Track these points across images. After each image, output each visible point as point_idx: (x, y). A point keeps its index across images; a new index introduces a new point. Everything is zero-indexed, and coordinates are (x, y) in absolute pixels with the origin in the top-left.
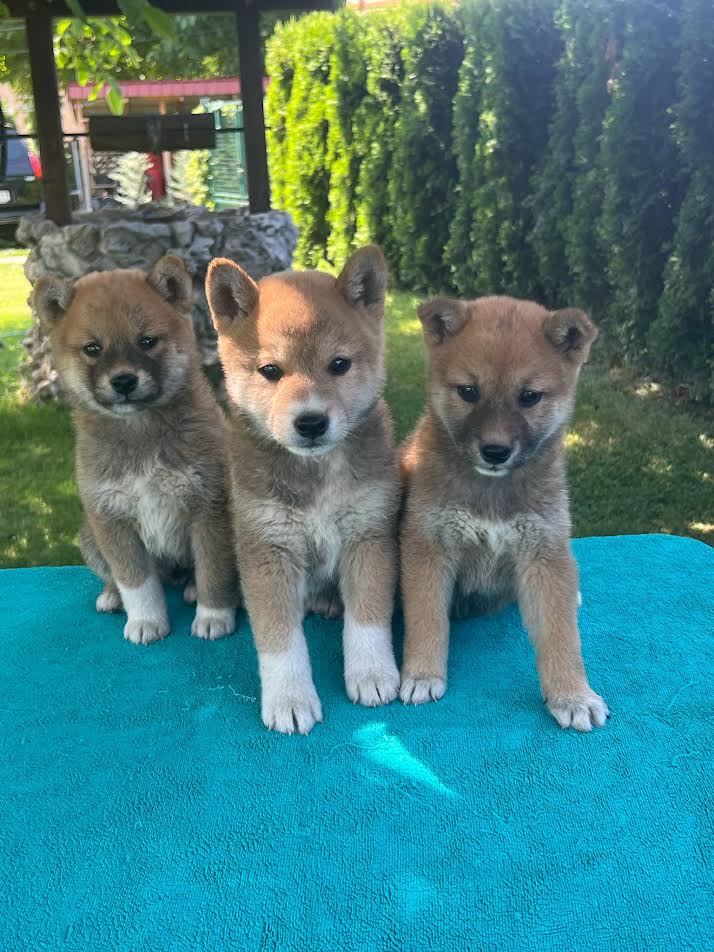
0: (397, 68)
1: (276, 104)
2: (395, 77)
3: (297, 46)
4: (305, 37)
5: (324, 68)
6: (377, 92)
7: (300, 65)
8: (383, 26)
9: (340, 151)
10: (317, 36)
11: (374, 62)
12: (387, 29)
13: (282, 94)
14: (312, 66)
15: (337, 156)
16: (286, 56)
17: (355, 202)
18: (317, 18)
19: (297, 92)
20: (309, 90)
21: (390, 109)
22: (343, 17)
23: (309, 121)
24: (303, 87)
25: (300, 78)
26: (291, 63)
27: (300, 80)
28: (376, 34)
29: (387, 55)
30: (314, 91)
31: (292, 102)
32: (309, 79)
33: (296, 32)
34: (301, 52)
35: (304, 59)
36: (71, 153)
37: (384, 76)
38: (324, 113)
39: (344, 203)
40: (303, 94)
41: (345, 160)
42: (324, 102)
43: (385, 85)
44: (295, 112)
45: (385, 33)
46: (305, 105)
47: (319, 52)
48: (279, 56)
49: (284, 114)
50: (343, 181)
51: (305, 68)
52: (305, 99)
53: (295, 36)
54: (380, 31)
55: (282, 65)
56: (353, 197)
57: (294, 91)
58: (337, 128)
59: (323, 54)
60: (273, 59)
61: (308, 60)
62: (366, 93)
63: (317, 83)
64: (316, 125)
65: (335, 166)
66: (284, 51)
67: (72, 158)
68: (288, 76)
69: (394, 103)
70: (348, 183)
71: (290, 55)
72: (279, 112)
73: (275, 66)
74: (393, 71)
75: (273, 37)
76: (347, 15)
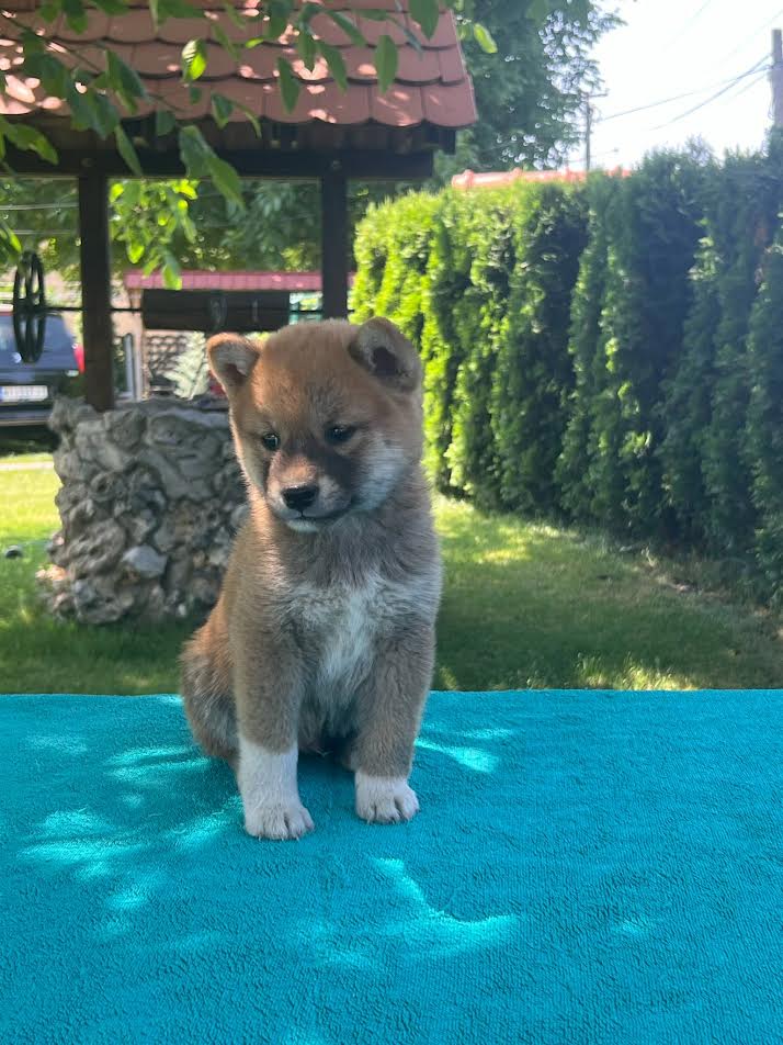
0: (507, 255)
1: (364, 295)
2: (504, 266)
3: (391, 230)
4: (401, 220)
5: (421, 256)
6: (482, 282)
7: (393, 252)
8: (492, 208)
9: (436, 349)
10: (415, 219)
11: (480, 249)
12: (496, 211)
13: (372, 283)
14: (407, 252)
15: (432, 355)
16: (378, 240)
17: (451, 407)
18: (416, 200)
19: (389, 282)
20: (402, 279)
21: (497, 302)
22: (446, 198)
23: (401, 314)
24: (395, 277)
25: (393, 267)
26: (383, 249)
27: (393, 269)
28: (484, 217)
29: (496, 242)
30: (409, 281)
31: (381, 293)
32: (403, 267)
33: (390, 214)
34: (396, 236)
35: (398, 245)
36: (123, 349)
37: (491, 264)
38: (419, 306)
39: (438, 410)
40: (396, 284)
41: (442, 359)
42: (419, 293)
43: (493, 275)
44: (385, 305)
45: (494, 217)
46: (396, 296)
47: (416, 236)
48: (370, 241)
49: (372, 306)
50: (438, 382)
51: (399, 255)
52: (398, 290)
53: (389, 219)
54: (489, 213)
55: (373, 251)
56: (449, 401)
57: (385, 281)
58: (434, 322)
59: (421, 239)
60: (363, 244)
61: (403, 245)
62: (469, 283)
63: (412, 272)
64: (409, 319)
65: (430, 365)
66: (376, 235)
67: (124, 355)
68: (379, 265)
69: (501, 296)
70: (444, 386)
71: (382, 241)
72: (367, 304)
73: (365, 252)
74: (502, 259)
75: (364, 220)
76: (450, 197)
